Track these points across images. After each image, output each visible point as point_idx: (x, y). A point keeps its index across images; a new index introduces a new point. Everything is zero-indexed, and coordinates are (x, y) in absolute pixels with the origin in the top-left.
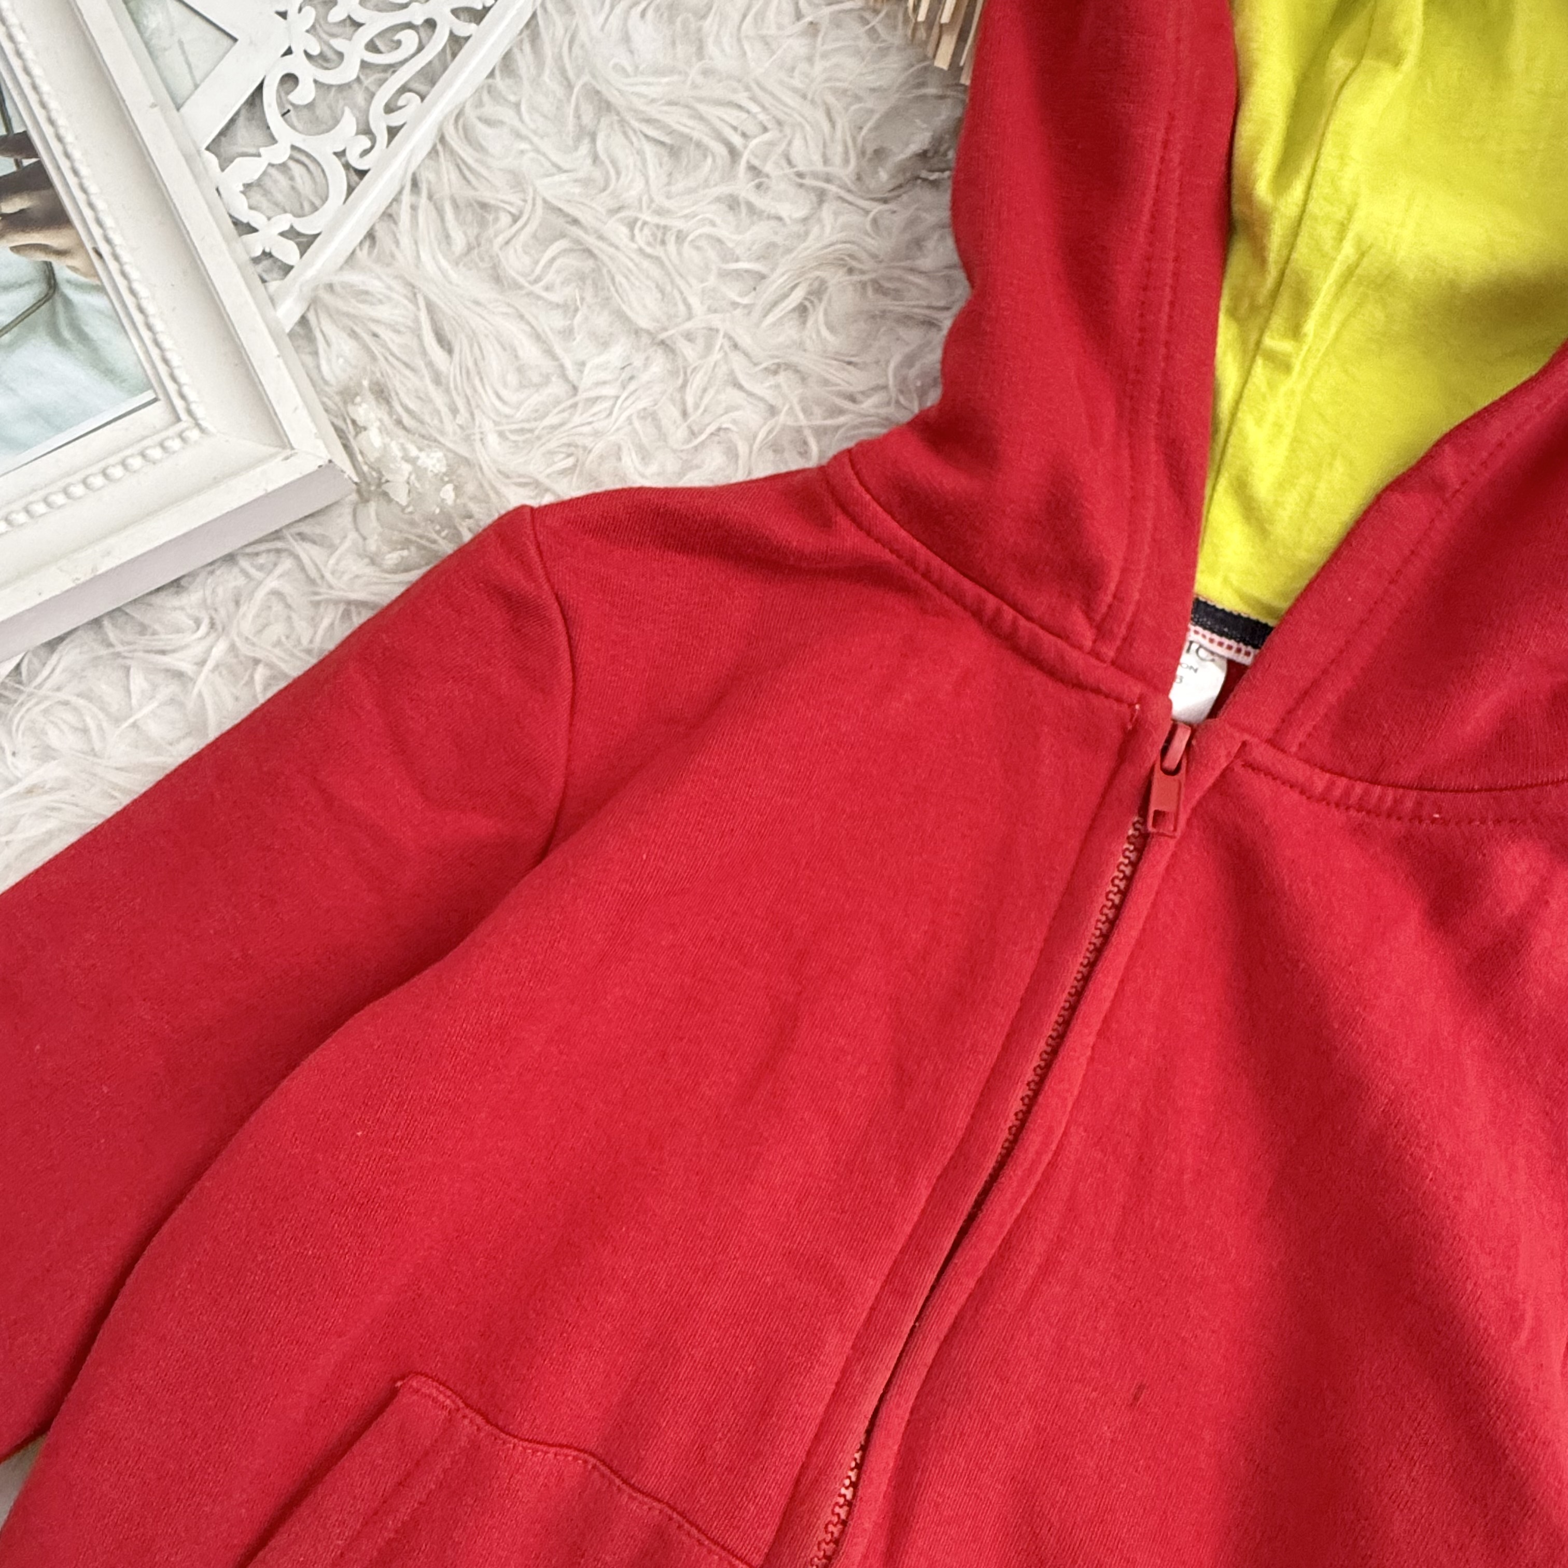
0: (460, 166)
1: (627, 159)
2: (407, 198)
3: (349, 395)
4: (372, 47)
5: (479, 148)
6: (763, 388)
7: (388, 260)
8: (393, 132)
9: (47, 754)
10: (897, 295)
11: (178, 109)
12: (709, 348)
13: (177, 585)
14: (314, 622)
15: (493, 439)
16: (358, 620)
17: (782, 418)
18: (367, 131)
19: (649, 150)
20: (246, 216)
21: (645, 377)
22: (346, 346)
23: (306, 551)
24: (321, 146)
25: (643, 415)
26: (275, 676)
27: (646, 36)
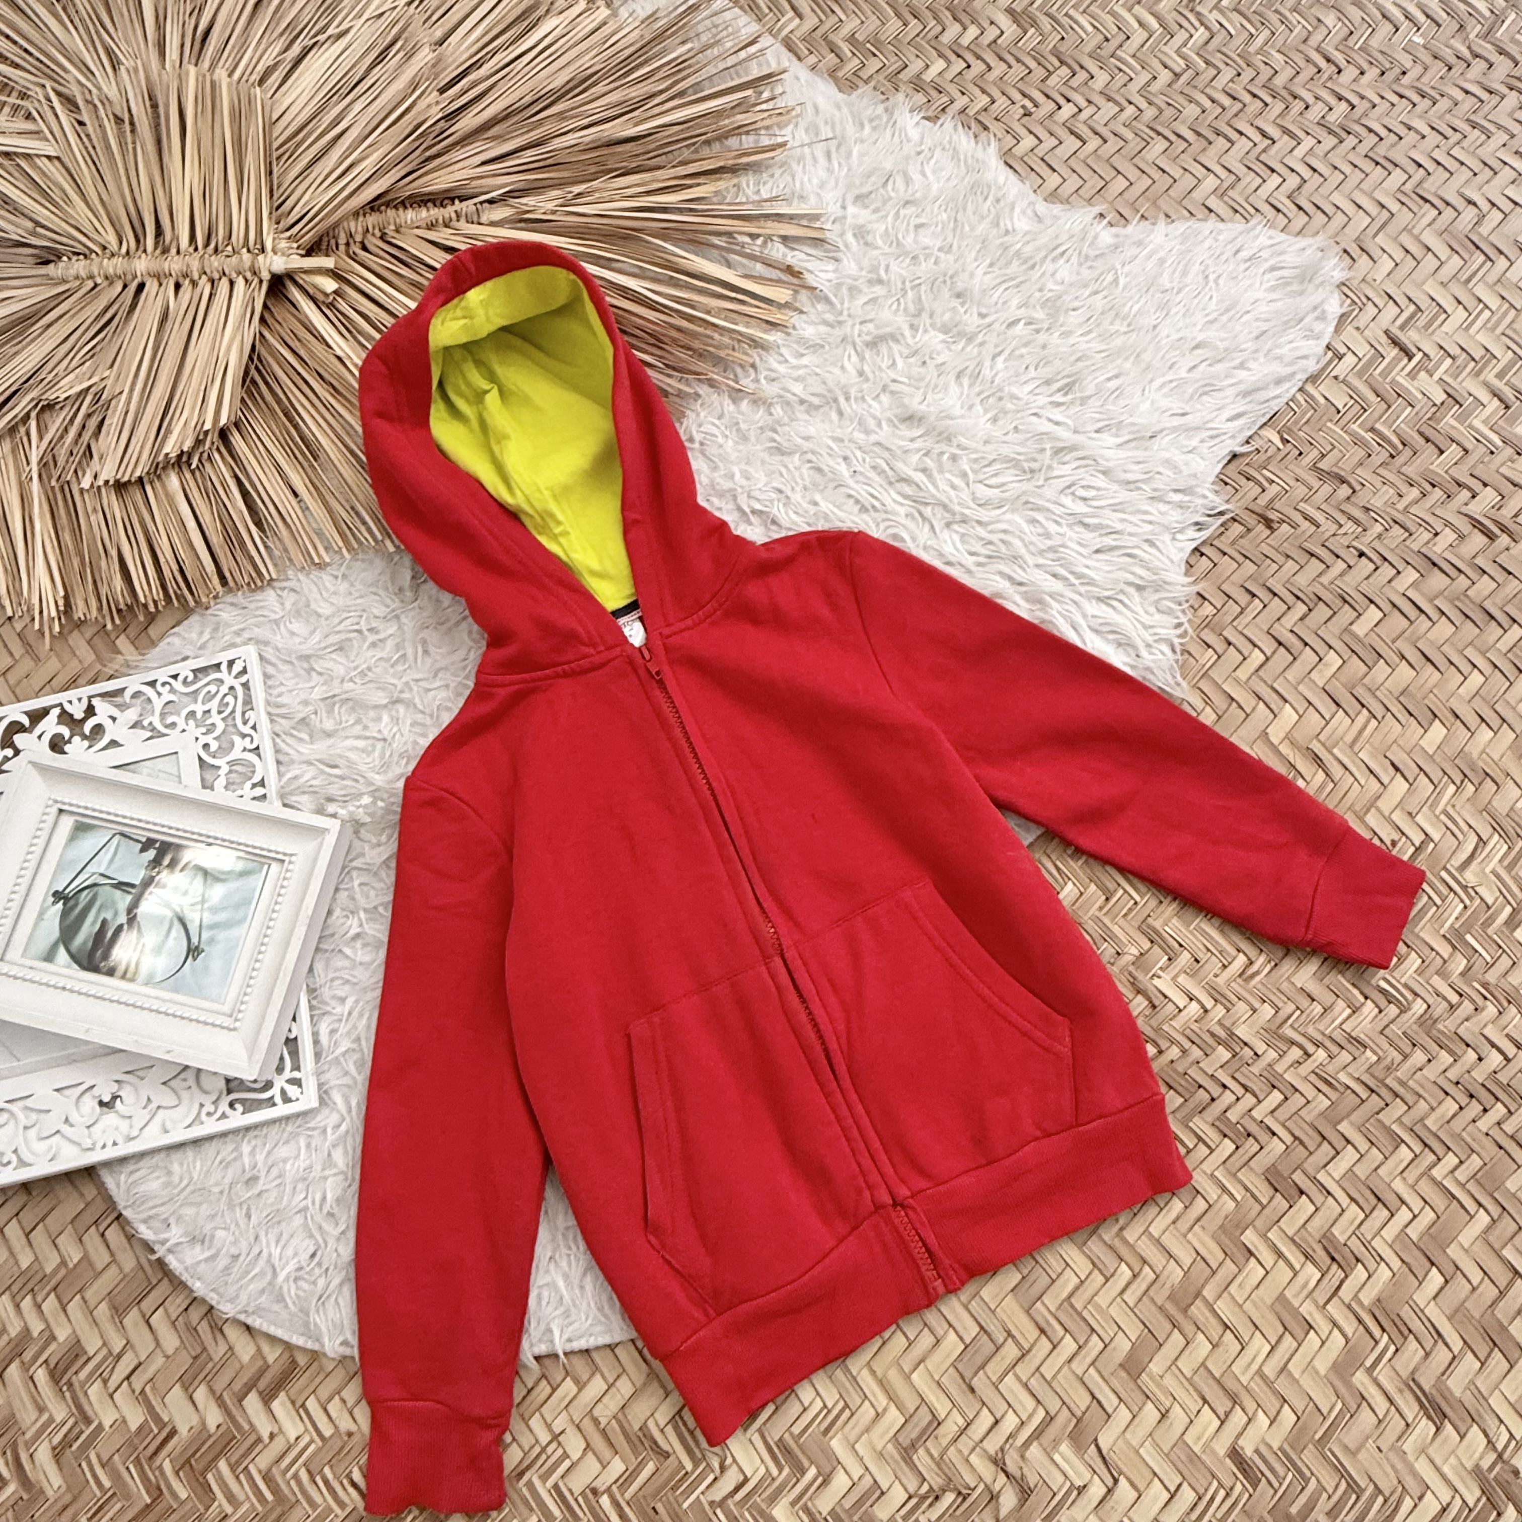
1: (330, 665)
2: (278, 740)
3: (320, 806)
4: (220, 712)
5: (284, 706)
6: (437, 684)
7: (292, 762)
8: (254, 728)
9: (343, 1000)
10: (448, 620)
12: (411, 689)
13: (330, 913)
14: (381, 880)
15: (377, 777)
16: (393, 864)
17: (453, 685)
18: (244, 736)
19: (334, 656)
21: (401, 715)
23: (357, 863)
24: (236, 754)
25: (412, 725)
26: (384, 905)
27: (297, 626)
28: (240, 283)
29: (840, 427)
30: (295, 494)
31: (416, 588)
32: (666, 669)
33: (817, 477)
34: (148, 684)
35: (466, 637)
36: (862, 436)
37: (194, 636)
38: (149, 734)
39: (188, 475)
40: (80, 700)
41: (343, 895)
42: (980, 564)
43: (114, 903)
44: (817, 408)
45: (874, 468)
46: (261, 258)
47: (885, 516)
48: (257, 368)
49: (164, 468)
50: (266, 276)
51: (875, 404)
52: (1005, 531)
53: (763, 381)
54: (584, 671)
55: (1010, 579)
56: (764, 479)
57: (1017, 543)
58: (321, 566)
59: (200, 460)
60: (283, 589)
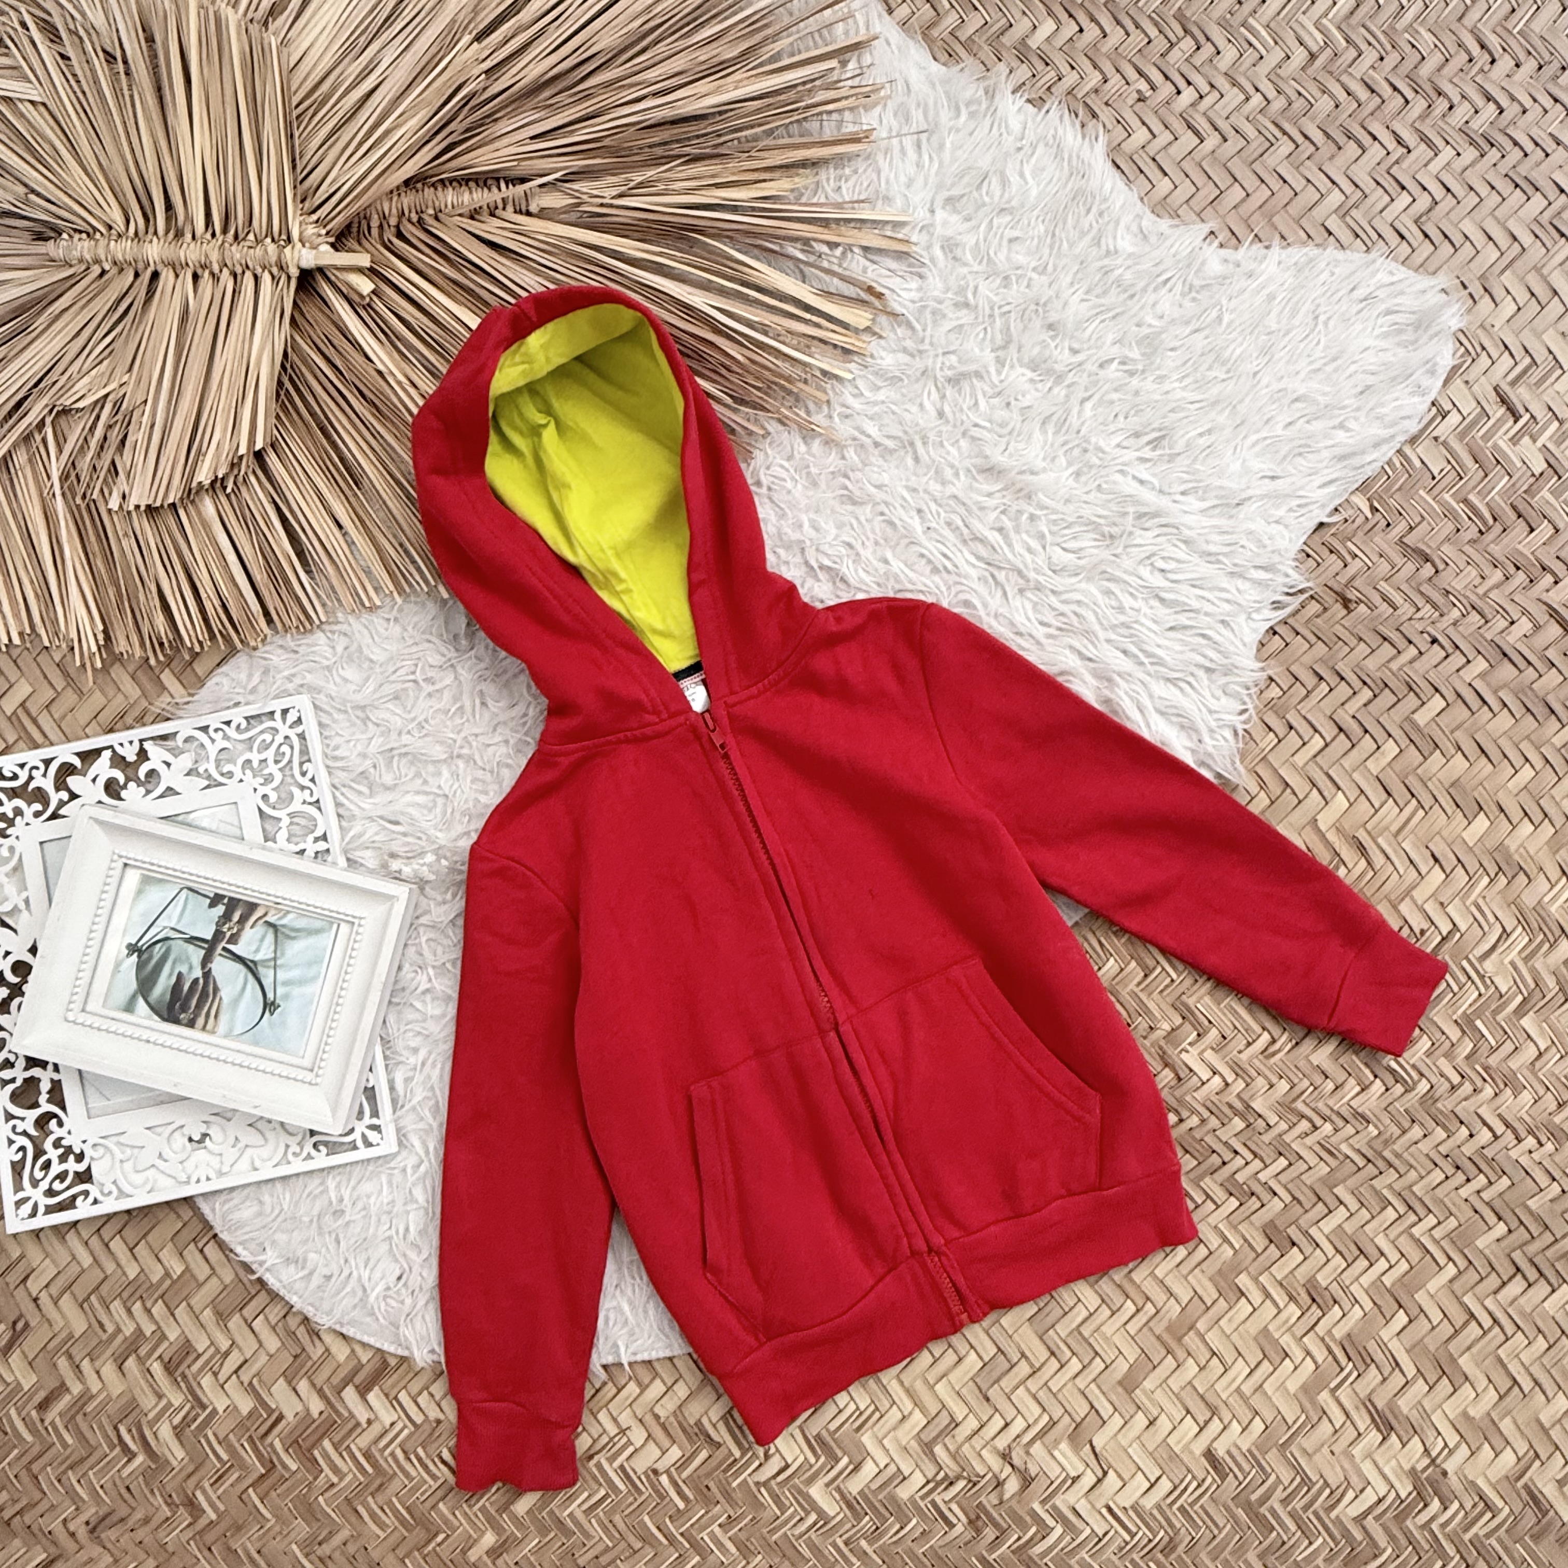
0: (343, 769)
1: (387, 716)
2: (338, 794)
3: (385, 866)
4: (276, 762)
5: (342, 758)
6: (497, 739)
7: (352, 818)
8: (313, 780)
9: (415, 1051)
10: (505, 672)
11: (244, 839)
12: (469, 743)
13: (400, 968)
14: (448, 937)
15: (439, 834)
16: (461, 922)
17: (512, 742)
18: (303, 788)
19: (389, 705)
20: (298, 849)
21: (461, 772)
22: (368, 854)
23: (423, 920)
24: (296, 806)
25: (472, 782)
26: (454, 963)
27: (350, 673)
28: (266, 277)
29: (915, 474)
30: (340, 527)
31: (471, 635)
32: (731, 741)
33: (889, 530)
34: (200, 729)
35: (525, 691)
36: (938, 487)
37: (243, 676)
38: (206, 783)
39: (223, 499)
40: (131, 742)
41: (411, 950)
42: (1050, 636)
43: (188, 958)
44: (892, 452)
45: (949, 524)
46: (288, 250)
47: (957, 579)
48: (291, 379)
49: (197, 493)
50: (294, 272)
51: (953, 451)
52: (1079, 602)
53: (836, 419)
54: (646, 738)
55: (1080, 653)
56: (834, 531)
57: (1091, 617)
58: (373, 609)
59: (235, 483)
60: (333, 632)
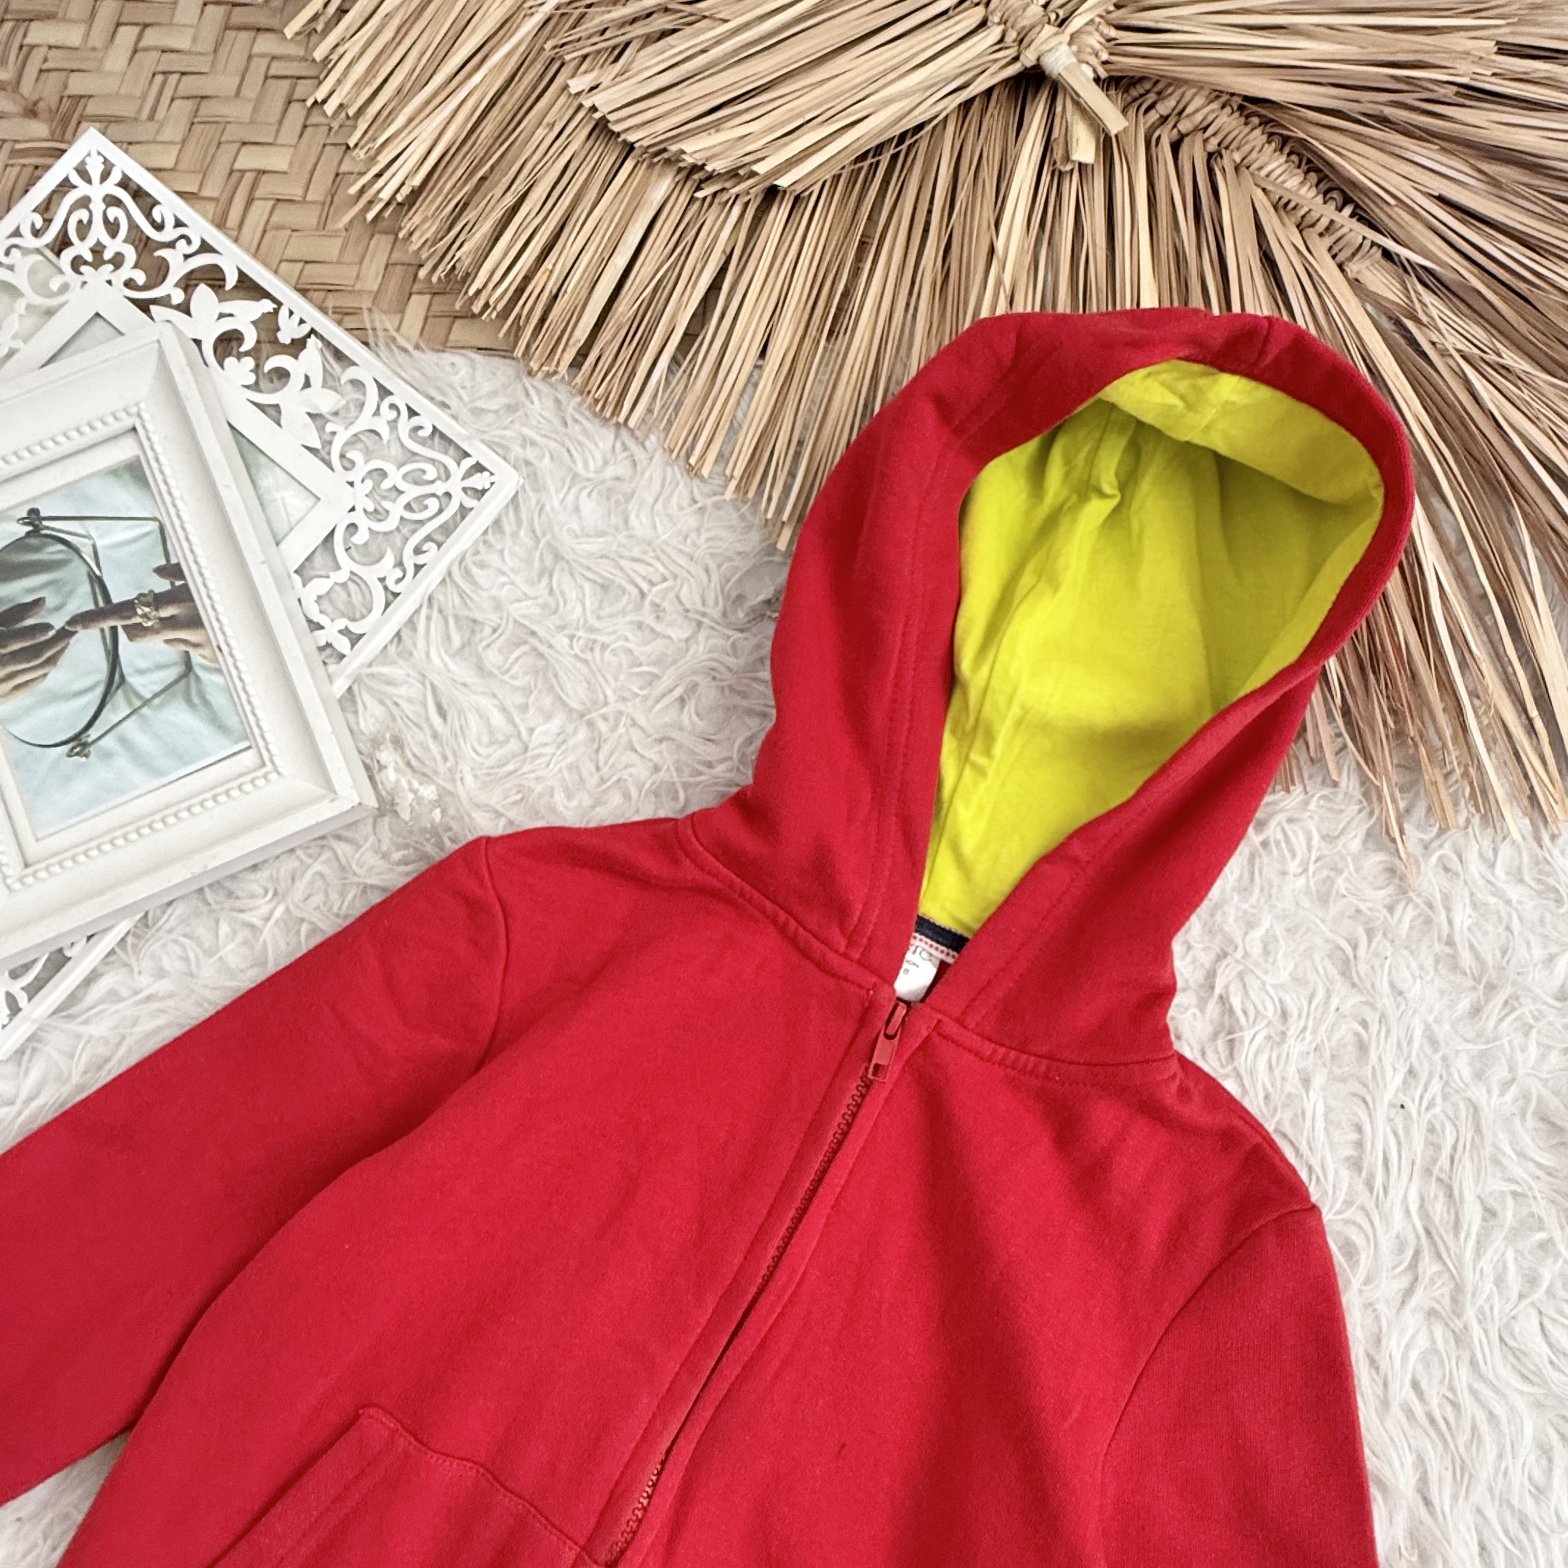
0: (462, 594)
1: (572, 595)
2: (424, 611)
3: (376, 743)
4: (408, 507)
5: (474, 583)
6: (651, 753)
7: (407, 655)
8: (418, 568)
9: (161, 974)
10: (745, 695)
11: (278, 544)
12: (616, 725)
13: (255, 867)
14: (343, 895)
15: (469, 779)
16: (374, 899)
17: (661, 775)
18: (400, 564)
19: (587, 587)
20: (317, 617)
21: (572, 742)
22: (377, 710)
23: (342, 848)
24: (370, 574)
25: (570, 767)
26: (314, 930)
27: (591, 509)
28: (993, 34)
29: (1454, 1026)
30: (763, 354)
31: (757, 616)
32: (894, 1071)
33: (1351, 1052)
34: (380, 387)
35: (739, 741)
36: (1467, 1072)
37: (487, 387)
38: (317, 445)
39: (684, 199)
40: (302, 322)
41: (290, 864)
42: (1409, 1413)
43: (70, 594)
44: (1456, 967)
45: (1432, 1129)
46: (1049, 30)
47: (1370, 1205)
48: (895, 157)
49: (668, 162)
50: (1029, 59)
51: (1533, 1051)
52: (1492, 1417)
53: (1434, 859)
54: (805, 953)
55: (1423, 1479)
56: (1284, 976)
57: (1491, 1452)
58: (693, 471)
59: (715, 195)
60: (625, 448)
